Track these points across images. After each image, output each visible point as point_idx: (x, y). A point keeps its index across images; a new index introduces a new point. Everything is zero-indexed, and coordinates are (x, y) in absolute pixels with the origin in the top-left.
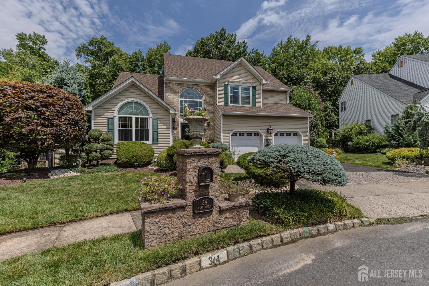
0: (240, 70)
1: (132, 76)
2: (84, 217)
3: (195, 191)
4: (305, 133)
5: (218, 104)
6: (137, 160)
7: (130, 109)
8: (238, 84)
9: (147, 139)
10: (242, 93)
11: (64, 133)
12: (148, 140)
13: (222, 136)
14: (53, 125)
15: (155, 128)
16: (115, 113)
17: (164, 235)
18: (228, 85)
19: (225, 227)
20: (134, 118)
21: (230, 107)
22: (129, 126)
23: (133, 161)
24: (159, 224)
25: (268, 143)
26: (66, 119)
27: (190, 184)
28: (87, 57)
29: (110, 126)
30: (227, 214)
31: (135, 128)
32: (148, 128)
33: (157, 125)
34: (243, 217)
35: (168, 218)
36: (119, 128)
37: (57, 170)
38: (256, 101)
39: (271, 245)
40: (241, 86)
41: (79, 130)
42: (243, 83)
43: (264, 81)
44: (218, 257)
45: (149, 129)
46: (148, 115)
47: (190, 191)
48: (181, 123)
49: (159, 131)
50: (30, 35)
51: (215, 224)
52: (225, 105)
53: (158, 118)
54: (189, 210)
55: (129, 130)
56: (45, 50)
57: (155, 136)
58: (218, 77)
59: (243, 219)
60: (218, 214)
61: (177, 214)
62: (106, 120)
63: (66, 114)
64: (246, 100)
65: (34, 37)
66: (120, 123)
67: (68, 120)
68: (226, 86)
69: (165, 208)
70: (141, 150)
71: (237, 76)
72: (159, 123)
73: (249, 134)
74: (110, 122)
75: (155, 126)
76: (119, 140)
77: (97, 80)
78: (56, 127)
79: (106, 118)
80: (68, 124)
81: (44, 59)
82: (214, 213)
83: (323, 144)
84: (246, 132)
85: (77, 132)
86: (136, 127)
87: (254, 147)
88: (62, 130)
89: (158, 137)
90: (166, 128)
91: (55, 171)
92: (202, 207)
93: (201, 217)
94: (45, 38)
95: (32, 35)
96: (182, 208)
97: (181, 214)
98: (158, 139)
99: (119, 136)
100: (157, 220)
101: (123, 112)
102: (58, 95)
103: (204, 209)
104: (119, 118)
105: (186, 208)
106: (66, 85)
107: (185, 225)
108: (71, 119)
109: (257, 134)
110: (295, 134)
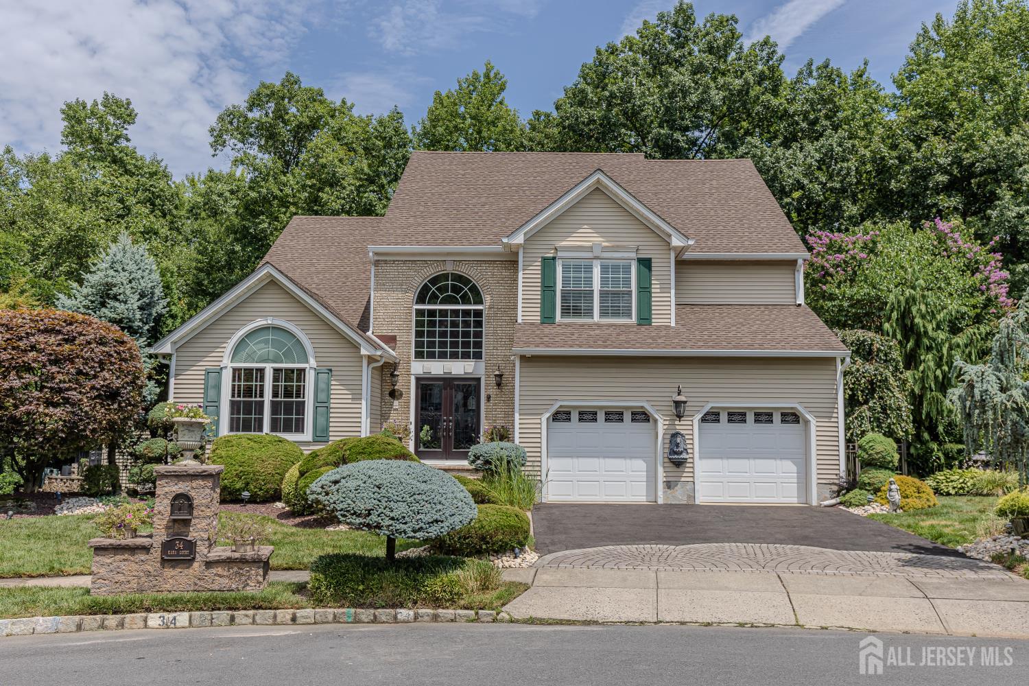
0: (598, 208)
1: (267, 262)
2: (62, 572)
3: (167, 528)
4: (829, 414)
5: (520, 321)
6: (247, 484)
7: (263, 345)
8: (590, 255)
9: (299, 428)
10: (604, 281)
11: (88, 418)
12: (303, 432)
13: (517, 421)
14: (67, 401)
15: (322, 397)
16: (226, 361)
17: (116, 582)
18: (554, 258)
19: (213, 588)
20: (269, 369)
21: (560, 331)
22: (256, 391)
23: (238, 486)
24: (111, 566)
25: (677, 445)
26: (93, 388)
27: (159, 516)
28: (240, 145)
29: (212, 393)
30: (220, 569)
31: (271, 398)
32: (304, 397)
33: (328, 390)
34: (249, 578)
35: (124, 560)
36: (233, 396)
37: (74, 500)
38: (650, 306)
39: (271, 621)
40: (599, 261)
41: (121, 409)
42: (605, 249)
43: (676, 242)
44: (175, 619)
45: (306, 399)
46: (307, 362)
47: (159, 527)
48: (418, 379)
49: (332, 406)
50: (95, 104)
51: (198, 582)
52: (542, 323)
53: (331, 370)
54: (156, 553)
55: (255, 401)
56: (128, 140)
57: (321, 420)
58: (519, 239)
59: (249, 582)
60: (204, 568)
61: (136, 556)
62: (203, 377)
63: (95, 377)
64: (614, 302)
65: (105, 106)
66: (237, 383)
67: (98, 390)
68: (548, 264)
69: (119, 545)
70: (264, 458)
71: (585, 229)
72: (333, 383)
73: (614, 416)
74: (211, 382)
75: (322, 391)
76: (232, 430)
77: (263, 220)
78: (73, 405)
79: (203, 373)
80: (96, 397)
81: (125, 167)
82: (196, 565)
83: (877, 453)
84: (601, 408)
85: (116, 414)
86: (275, 394)
87: (631, 458)
88: (82, 412)
89: (328, 421)
90: (350, 397)
91: (70, 501)
92: (174, 552)
93: (173, 567)
94: (131, 107)
95: (99, 102)
96: (146, 549)
97: (142, 558)
98: (328, 427)
99: (232, 420)
100: (109, 561)
101: (244, 354)
102: (85, 335)
103: (178, 555)
104: (234, 370)
105: (152, 551)
106: (115, 298)
107: (148, 574)
108: (102, 386)
109: (641, 416)
110: (791, 417)
